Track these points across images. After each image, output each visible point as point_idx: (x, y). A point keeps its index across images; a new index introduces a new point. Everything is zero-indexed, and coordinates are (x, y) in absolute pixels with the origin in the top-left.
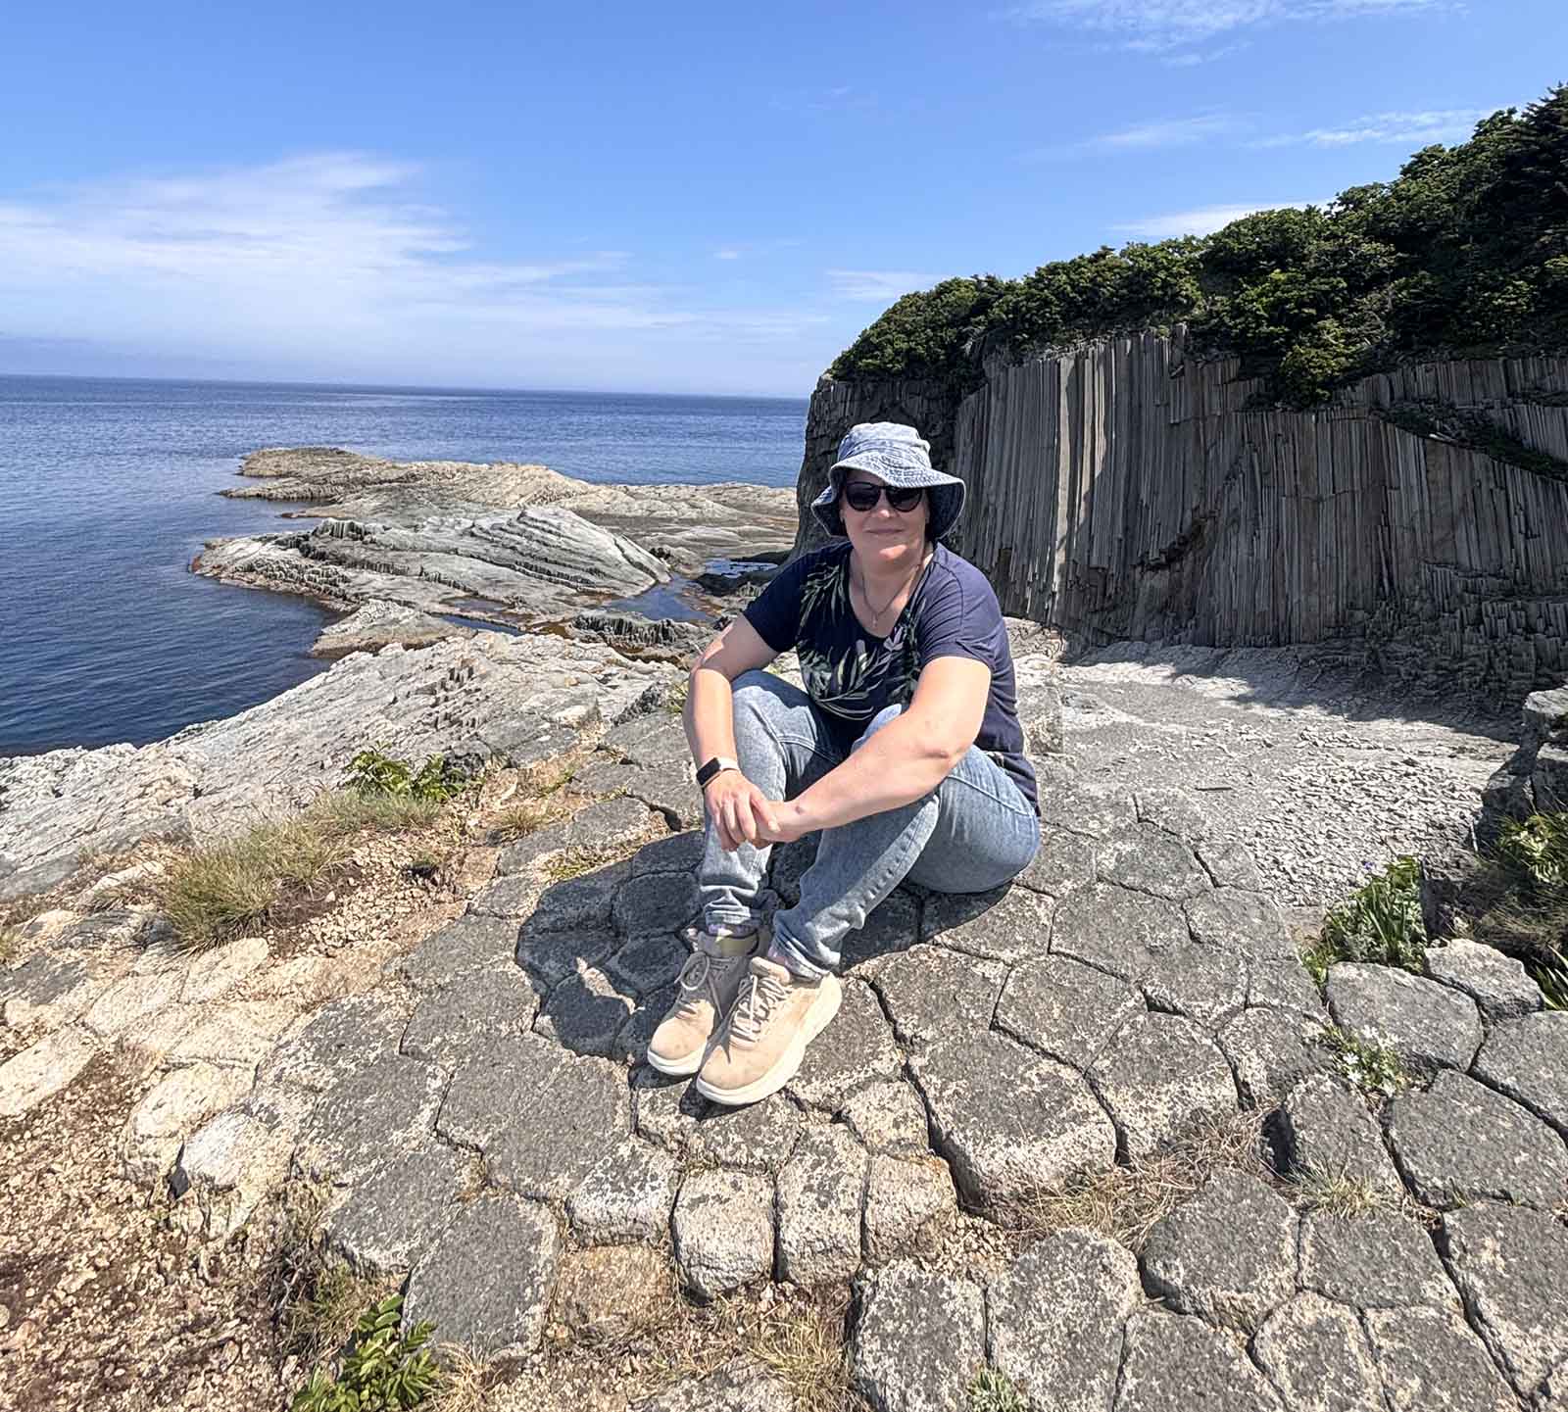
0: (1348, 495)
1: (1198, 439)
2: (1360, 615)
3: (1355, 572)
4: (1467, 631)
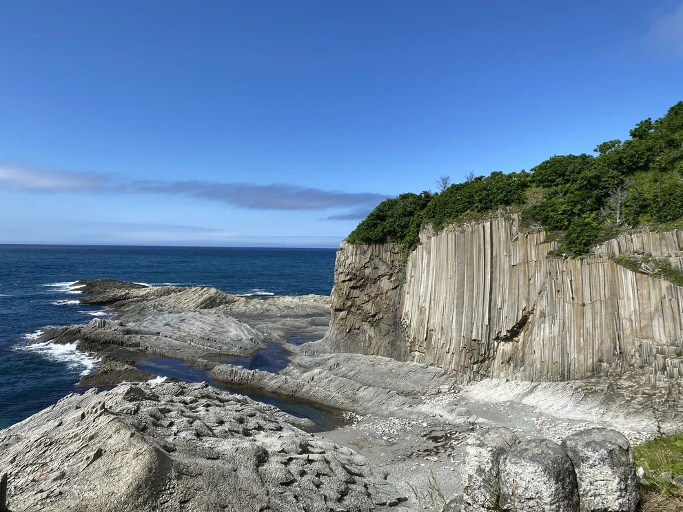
0: (598, 302)
1: (525, 273)
2: (605, 365)
3: (602, 343)
4: (658, 374)
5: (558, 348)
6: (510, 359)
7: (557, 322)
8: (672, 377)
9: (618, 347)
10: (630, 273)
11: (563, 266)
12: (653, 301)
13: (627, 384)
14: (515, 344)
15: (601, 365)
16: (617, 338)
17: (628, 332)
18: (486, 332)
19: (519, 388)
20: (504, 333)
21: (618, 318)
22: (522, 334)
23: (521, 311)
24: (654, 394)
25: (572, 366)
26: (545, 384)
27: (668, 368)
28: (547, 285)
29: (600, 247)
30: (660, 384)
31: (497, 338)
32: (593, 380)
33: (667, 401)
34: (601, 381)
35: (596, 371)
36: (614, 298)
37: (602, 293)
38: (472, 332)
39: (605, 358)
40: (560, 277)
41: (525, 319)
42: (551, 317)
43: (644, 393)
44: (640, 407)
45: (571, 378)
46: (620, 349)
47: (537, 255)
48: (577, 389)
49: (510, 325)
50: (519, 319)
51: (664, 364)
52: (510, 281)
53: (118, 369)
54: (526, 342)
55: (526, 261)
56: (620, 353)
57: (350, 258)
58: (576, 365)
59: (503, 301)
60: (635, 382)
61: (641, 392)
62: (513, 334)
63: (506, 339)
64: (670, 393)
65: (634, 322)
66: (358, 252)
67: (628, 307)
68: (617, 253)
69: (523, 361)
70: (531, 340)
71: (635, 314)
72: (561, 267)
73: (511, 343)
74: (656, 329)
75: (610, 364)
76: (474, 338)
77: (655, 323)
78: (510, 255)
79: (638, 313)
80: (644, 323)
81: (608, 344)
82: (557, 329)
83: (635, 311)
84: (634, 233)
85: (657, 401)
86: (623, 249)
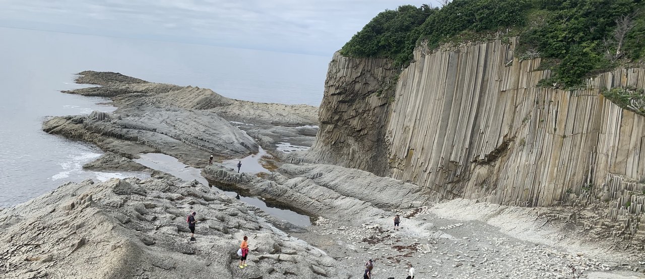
0: (580, 135)
1: (513, 100)
2: (572, 195)
3: (574, 175)
4: (621, 208)
5: (531, 176)
6: (484, 182)
7: (535, 151)
8: (633, 212)
9: (588, 179)
10: (617, 108)
11: (551, 96)
12: (634, 139)
13: (589, 214)
14: (492, 168)
15: (569, 195)
16: (590, 172)
17: (602, 166)
18: (465, 155)
19: (488, 209)
20: (482, 157)
21: (596, 152)
22: (500, 160)
23: (502, 138)
24: (613, 226)
25: (541, 193)
26: (512, 208)
27: (632, 203)
28: (532, 114)
29: (593, 80)
30: (620, 217)
31: (475, 161)
32: (558, 209)
33: (623, 233)
34: (566, 210)
35: (562, 200)
36: (597, 130)
37: (585, 126)
38: (451, 154)
39: (574, 189)
40: (546, 107)
41: (505, 146)
42: (530, 145)
43: (603, 224)
44: (597, 236)
45: (538, 204)
46: (591, 181)
47: (528, 83)
48: (541, 215)
49: (490, 150)
50: (499, 145)
51: (629, 200)
52: (497, 107)
53: (116, 160)
54: (502, 167)
55: (517, 89)
56: (589, 186)
57: (342, 71)
58: (545, 193)
59: (487, 126)
60: (598, 213)
61: (601, 223)
62: (491, 159)
63: (483, 163)
64: (628, 227)
65: (610, 157)
66: (350, 65)
67: (608, 142)
68: (609, 87)
69: (495, 186)
70: (507, 167)
71: (613, 150)
72: (549, 96)
73: (487, 166)
74: (630, 166)
75: (578, 195)
76: (452, 159)
77: (630, 160)
78: (501, 81)
79: (616, 149)
80: (619, 159)
81: (579, 177)
82: (533, 158)
83: (614, 147)
84: (631, 67)
85: (614, 232)
86: (617, 83)
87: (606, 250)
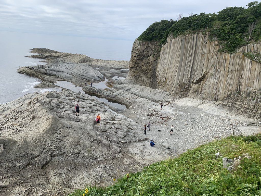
0: (234, 71)
1: (207, 57)
2: (232, 96)
3: (233, 87)
4: (251, 101)
5: (215, 88)
6: (196, 91)
7: (216, 78)
8: (256, 102)
10: (249, 60)
12: (256, 72)
13: (239, 103)
14: (199, 85)
15: (230, 96)
16: (239, 86)
17: (244, 84)
18: (188, 80)
19: (198, 102)
20: (195, 81)
21: (241, 78)
22: (202, 82)
23: (203, 73)
24: (248, 108)
25: (219, 95)
26: (208, 101)
27: (256, 99)
28: (215, 63)
29: (240, 49)
30: (251, 104)
31: (192, 82)
32: (226, 101)
33: (252, 111)
34: (229, 102)
35: (228, 98)
36: (241, 70)
37: (237, 68)
38: (183, 80)
39: (232, 93)
40: (221, 60)
41: (204, 76)
42: (215, 76)
43: (244, 107)
44: (242, 112)
45: (218, 99)
46: (239, 90)
47: (213, 50)
48: (219, 104)
49: (198, 78)
50: (202, 76)
51: (255, 98)
52: (201, 60)
53: (47, 84)
54: (203, 85)
55: (209, 53)
56: (239, 92)
57: (138, 47)
58: (221, 95)
59: (197, 68)
60: (242, 103)
61: (243, 107)
62: (199, 81)
63: (196, 83)
64: (254, 108)
65: (247, 80)
66: (142, 45)
67: (246, 74)
68: (246, 52)
69: (201, 92)
70: (205, 84)
71: (248, 77)
72: (222, 56)
73: (197, 85)
74: (255, 83)
75: (234, 96)
76: (183, 82)
77: (255, 81)
78: (203, 50)
79: (249, 77)
80: (251, 81)
81: (235, 88)
82: (216, 81)
83: (248, 76)
84: (255, 44)
85: (249, 110)
86: (249, 50)
87: (246, 118)
